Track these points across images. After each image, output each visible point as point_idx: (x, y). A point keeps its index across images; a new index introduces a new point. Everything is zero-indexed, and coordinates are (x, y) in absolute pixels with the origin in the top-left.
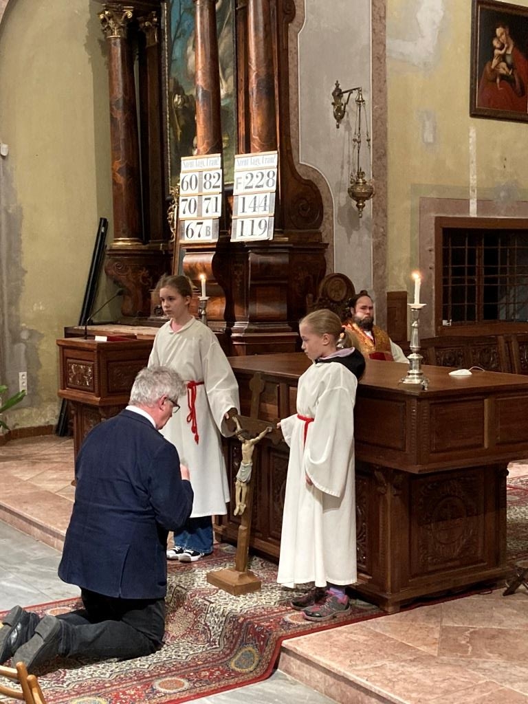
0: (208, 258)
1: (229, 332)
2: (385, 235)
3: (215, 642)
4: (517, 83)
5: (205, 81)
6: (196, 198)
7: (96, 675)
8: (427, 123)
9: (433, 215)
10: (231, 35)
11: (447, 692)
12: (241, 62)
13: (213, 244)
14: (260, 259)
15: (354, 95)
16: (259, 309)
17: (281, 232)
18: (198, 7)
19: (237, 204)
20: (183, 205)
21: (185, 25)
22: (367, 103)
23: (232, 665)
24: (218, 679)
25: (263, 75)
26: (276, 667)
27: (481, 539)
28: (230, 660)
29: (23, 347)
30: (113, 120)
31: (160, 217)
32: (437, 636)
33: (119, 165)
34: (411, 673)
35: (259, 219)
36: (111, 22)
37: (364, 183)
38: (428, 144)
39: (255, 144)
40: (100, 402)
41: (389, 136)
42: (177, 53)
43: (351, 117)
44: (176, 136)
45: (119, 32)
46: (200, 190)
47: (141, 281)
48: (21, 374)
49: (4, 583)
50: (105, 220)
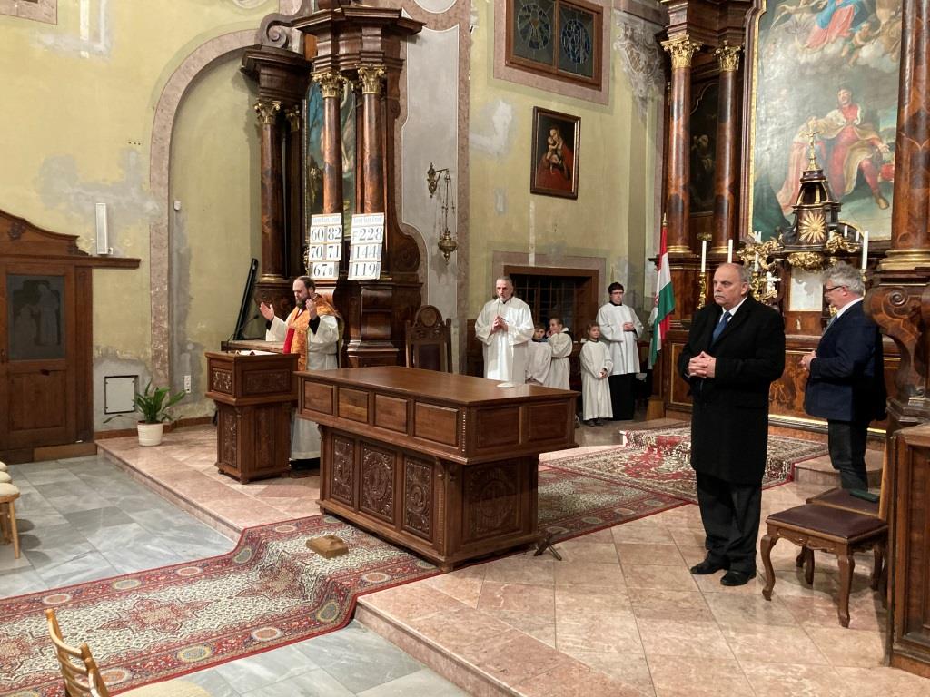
0: (330, 292)
1: (346, 348)
2: (466, 277)
3: (307, 596)
4: (565, 172)
5: (331, 158)
6: (322, 246)
7: (207, 626)
8: (500, 197)
9: (503, 264)
10: (353, 126)
11: (479, 640)
12: (360, 146)
13: (334, 281)
14: (370, 293)
15: (444, 173)
16: (370, 331)
17: (387, 274)
18: (327, 104)
19: (353, 251)
20: (311, 251)
21: (320, 116)
22: (453, 181)
23: (319, 617)
24: (306, 628)
25: (374, 156)
26: (352, 617)
27: (518, 513)
28: (317, 612)
29: (188, 356)
30: (263, 185)
31: (298, 258)
32: (479, 591)
33: (266, 219)
34: (454, 623)
35: (370, 263)
36: (263, 112)
37: (450, 239)
38: (500, 213)
39: (367, 208)
40: (236, 402)
41: (471, 207)
42: (313, 136)
43: (441, 190)
44: (311, 197)
45: (269, 120)
46: (326, 240)
47: (282, 308)
48: (186, 377)
49: (148, 547)
50: (256, 261)
